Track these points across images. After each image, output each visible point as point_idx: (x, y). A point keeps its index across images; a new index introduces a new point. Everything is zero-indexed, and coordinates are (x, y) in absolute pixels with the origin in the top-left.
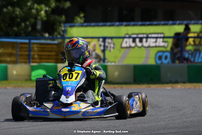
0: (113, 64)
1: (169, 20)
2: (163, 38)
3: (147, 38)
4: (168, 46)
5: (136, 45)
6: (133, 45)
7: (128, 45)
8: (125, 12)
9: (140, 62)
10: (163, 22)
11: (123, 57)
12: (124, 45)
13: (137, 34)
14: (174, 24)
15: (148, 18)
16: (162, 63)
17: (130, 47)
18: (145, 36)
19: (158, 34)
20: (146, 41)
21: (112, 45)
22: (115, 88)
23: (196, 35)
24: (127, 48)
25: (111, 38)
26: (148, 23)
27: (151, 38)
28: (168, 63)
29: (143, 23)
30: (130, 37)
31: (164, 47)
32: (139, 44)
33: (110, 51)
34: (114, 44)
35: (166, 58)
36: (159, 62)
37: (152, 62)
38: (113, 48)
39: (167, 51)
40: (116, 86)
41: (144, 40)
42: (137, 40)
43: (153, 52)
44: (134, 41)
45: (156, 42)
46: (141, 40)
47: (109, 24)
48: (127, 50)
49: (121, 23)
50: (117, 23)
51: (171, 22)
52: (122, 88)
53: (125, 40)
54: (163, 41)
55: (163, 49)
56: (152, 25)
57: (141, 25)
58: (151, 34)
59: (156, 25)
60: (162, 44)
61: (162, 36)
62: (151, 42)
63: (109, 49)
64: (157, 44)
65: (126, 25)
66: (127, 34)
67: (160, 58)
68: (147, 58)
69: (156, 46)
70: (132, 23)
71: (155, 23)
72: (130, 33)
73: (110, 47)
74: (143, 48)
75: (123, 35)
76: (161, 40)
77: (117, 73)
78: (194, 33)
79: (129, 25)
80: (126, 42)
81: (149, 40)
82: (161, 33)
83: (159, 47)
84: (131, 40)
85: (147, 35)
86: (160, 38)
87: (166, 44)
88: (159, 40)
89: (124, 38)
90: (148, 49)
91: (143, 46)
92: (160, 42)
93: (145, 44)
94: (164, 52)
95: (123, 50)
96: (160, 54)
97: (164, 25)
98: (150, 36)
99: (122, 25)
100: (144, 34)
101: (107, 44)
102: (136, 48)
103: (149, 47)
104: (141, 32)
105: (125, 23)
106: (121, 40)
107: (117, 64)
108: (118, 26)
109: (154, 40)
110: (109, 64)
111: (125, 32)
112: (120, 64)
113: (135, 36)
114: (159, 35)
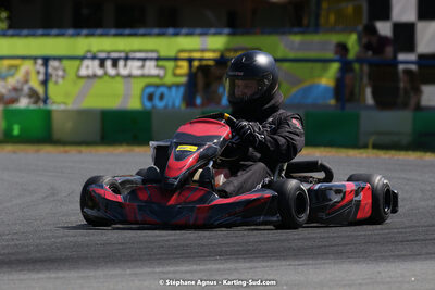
0: (62, 107)
1: (167, 26)
2: (158, 59)
3: (127, 59)
4: (165, 74)
5: (106, 73)
6: (100, 72)
7: (90, 72)
8: (85, 11)
9: (112, 104)
10: (156, 31)
11: (82, 94)
12: (83, 72)
13: (109, 52)
14: (176, 34)
15: (129, 21)
16: (154, 107)
17: (95, 76)
18: (122, 55)
19: (146, 51)
20: (125, 66)
21: (60, 73)
22: (66, 152)
23: (216, 55)
24: (88, 77)
25: (60, 59)
26: (127, 31)
27: (133, 59)
28: (166, 107)
29: (120, 31)
30: (94, 58)
31: (158, 76)
32: (112, 71)
33: (56, 83)
34: (64, 70)
35: (162, 97)
36: (148, 105)
37: (135, 104)
38: (63, 77)
39: (163, 85)
40: (67, 148)
41: (121, 63)
42: (108, 63)
43: (137, 87)
44: (102, 64)
45: (143, 67)
46: (115, 63)
47: (55, 31)
48: (90, 80)
49: (78, 31)
50: (70, 31)
51: (171, 30)
52: (80, 152)
53: (86, 62)
54: (157, 66)
55: (156, 81)
56: (135, 35)
57: (116, 35)
58: (134, 51)
59: (144, 35)
60: (154, 71)
61: (154, 55)
62: (134, 67)
63: (54, 79)
64: (146, 71)
65: (88, 35)
66: (89, 51)
67: (151, 97)
68: (127, 96)
69: (143, 76)
70: (99, 31)
71: (142, 31)
72: (94, 49)
73: (57, 76)
74: (118, 79)
75: (80, 53)
76: (153, 64)
77: (69, 125)
78: (214, 51)
79: (92, 35)
80: (88, 67)
81: (130, 63)
82: (152, 51)
83: (149, 76)
84: (96, 63)
85: (127, 53)
86: (151, 59)
87: (161, 72)
88: (148, 63)
89: (83, 58)
90: (130, 79)
91: (118, 75)
92: (151, 68)
93: (123, 71)
94: (157, 86)
95: (82, 82)
96: (151, 90)
97: (159, 35)
98: (132, 55)
99: (78, 35)
101: (50, 70)
102: (106, 78)
103: (130, 76)
104: (114, 48)
105: (85, 31)
106: (77, 62)
107: (70, 107)
108: (72, 35)
109: (139, 63)
110: (54, 107)
111: (85, 48)
112: (76, 107)
114: (150, 55)
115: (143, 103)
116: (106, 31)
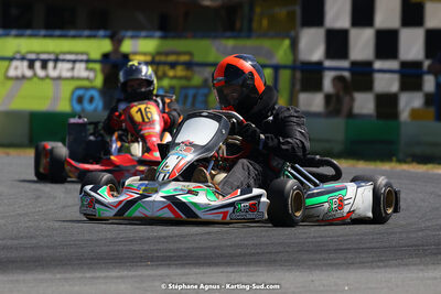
1: (99, 28)
3: (56, 60)
4: (95, 77)
5: (35, 75)
6: (29, 73)
7: (19, 73)
8: (14, 11)
9: (41, 106)
10: (86, 33)
11: (10, 96)
12: (12, 73)
13: (38, 53)
15: (59, 22)
17: (24, 77)
18: (52, 57)
19: (77, 54)
20: (55, 67)
23: (148, 58)
24: (17, 78)
26: (58, 32)
27: (63, 60)
28: (95, 110)
29: (50, 32)
30: (23, 59)
31: (88, 79)
32: (41, 73)
35: (91, 100)
36: (78, 108)
37: (64, 106)
39: (93, 88)
41: (51, 65)
42: (38, 65)
43: (67, 89)
44: (31, 65)
45: (73, 69)
46: (44, 65)
48: (18, 82)
49: (7, 31)
51: (102, 33)
52: (8, 154)
53: (15, 63)
54: (87, 69)
55: (86, 83)
56: (65, 36)
57: (45, 36)
58: (65, 53)
59: (74, 37)
60: (84, 74)
61: (84, 57)
62: (64, 69)
64: (76, 73)
65: (17, 36)
66: (18, 52)
67: (80, 100)
68: (56, 98)
69: (73, 78)
70: (29, 32)
71: (72, 32)
72: (24, 51)
74: (48, 81)
75: (9, 54)
76: (83, 65)
78: (145, 54)
79: (21, 36)
80: (16, 68)
81: (60, 65)
82: (82, 53)
83: (79, 79)
84: (25, 64)
85: (57, 55)
86: (81, 61)
87: (91, 75)
88: (78, 65)
89: (11, 59)
90: (59, 82)
91: (47, 77)
92: (81, 70)
93: (53, 73)
94: (86, 89)
95: (10, 84)
96: (80, 92)
97: (89, 37)
98: (61, 57)
99: (7, 35)
100: (49, 53)
102: (35, 79)
103: (59, 78)
104: (44, 49)
105: (14, 32)
106: (6, 63)
109: (69, 65)
111: (14, 49)
112: (4, 108)
113: (33, 57)
114: (80, 57)
115: (72, 106)
116: (35, 32)
